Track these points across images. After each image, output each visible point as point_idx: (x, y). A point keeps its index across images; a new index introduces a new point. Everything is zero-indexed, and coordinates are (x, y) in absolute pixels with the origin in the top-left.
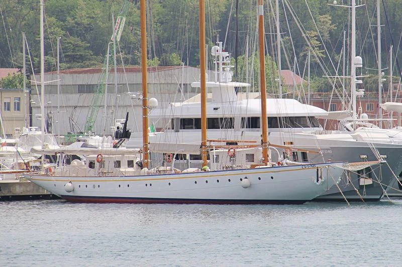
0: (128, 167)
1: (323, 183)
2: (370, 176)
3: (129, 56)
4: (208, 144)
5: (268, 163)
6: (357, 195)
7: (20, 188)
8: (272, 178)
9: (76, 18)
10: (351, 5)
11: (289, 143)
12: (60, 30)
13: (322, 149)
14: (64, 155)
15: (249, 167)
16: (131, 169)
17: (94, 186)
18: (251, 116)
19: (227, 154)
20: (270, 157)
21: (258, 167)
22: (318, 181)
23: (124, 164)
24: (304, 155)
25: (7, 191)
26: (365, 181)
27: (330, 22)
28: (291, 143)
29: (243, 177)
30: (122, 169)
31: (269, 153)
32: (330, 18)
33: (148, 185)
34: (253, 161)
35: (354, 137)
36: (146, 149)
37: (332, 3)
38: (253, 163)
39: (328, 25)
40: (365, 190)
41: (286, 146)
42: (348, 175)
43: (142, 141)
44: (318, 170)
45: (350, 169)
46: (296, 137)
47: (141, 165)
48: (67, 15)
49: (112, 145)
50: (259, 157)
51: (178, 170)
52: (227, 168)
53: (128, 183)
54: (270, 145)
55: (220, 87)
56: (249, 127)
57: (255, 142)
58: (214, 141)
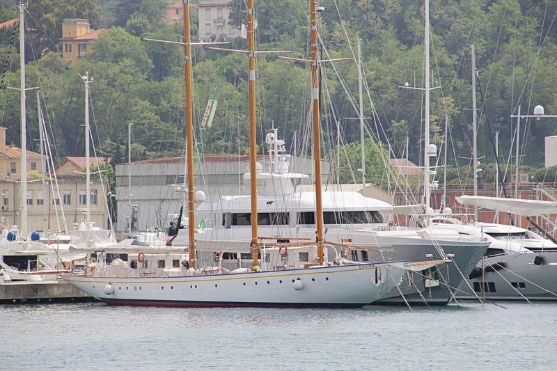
0: (174, 267)
1: (383, 284)
2: (436, 277)
3: (229, 144)
4: (259, 241)
5: (324, 263)
6: (421, 298)
7: (58, 290)
8: (327, 279)
9: (171, 101)
10: (425, 88)
11: (347, 241)
12: (153, 114)
13: (381, 248)
14: (104, 254)
15: (302, 267)
16: (176, 270)
17: (135, 288)
18: (304, 211)
19: (278, 253)
20: (326, 256)
21: (312, 267)
22: (377, 282)
23: (169, 263)
24: (364, 254)
25: (44, 293)
26: (432, 283)
27: (453, 105)
28: (350, 241)
29: (295, 278)
30: (166, 270)
31: (325, 251)
32: (453, 100)
33: (193, 287)
34: (307, 261)
35: (420, 234)
36: (192, 247)
37: (404, 85)
38: (307, 263)
39: (450, 108)
40: (430, 292)
41: (344, 243)
42: (410, 276)
43: (188, 238)
44: (376, 270)
45: (412, 269)
46: (356, 234)
47: (187, 265)
48: (161, 98)
49: (165, 242)
50: (314, 255)
51: (227, 271)
52: (278, 268)
53: (172, 284)
54: (325, 242)
55: (273, 179)
56: (301, 222)
57: (310, 239)
58: (265, 238)
